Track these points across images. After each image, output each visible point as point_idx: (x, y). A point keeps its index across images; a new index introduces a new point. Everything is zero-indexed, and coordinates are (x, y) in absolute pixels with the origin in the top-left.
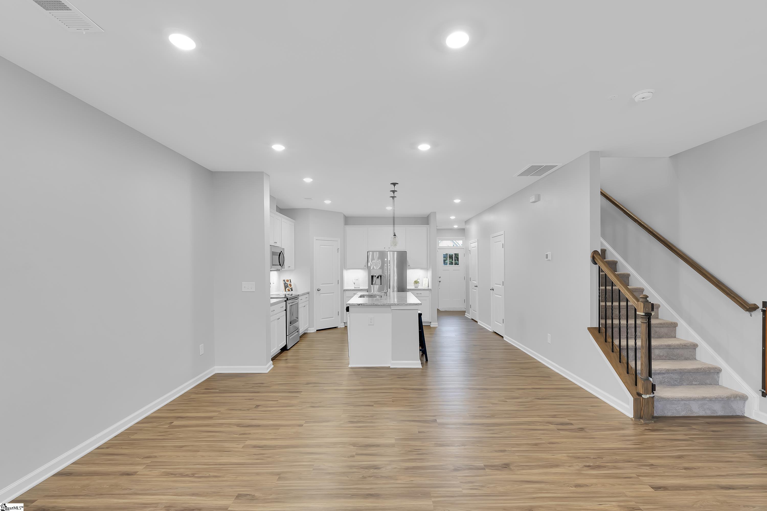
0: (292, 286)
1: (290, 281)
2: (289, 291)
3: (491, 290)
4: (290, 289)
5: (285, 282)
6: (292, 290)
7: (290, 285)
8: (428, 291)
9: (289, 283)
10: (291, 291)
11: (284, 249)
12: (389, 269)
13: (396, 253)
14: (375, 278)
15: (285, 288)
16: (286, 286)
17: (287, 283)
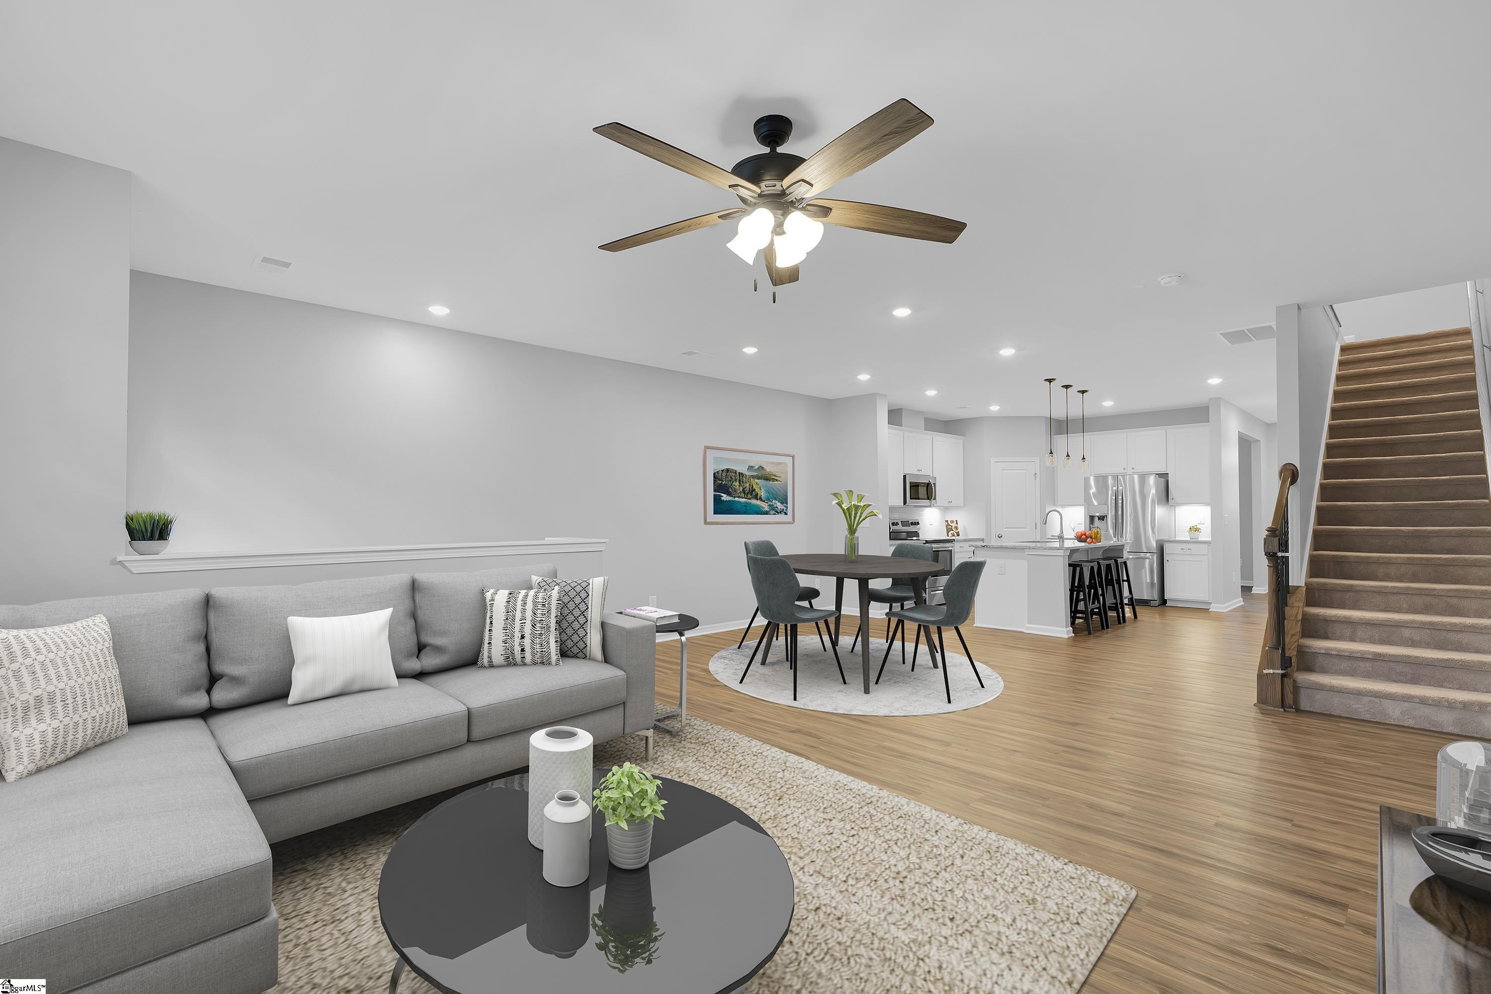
2: (953, 535)
4: (955, 533)
5: (949, 522)
6: (958, 535)
7: (956, 528)
8: (1207, 546)
9: (954, 525)
11: (937, 479)
12: (1120, 505)
13: (1136, 477)
14: (1096, 519)
15: (948, 532)
16: (949, 529)
17: (951, 525)
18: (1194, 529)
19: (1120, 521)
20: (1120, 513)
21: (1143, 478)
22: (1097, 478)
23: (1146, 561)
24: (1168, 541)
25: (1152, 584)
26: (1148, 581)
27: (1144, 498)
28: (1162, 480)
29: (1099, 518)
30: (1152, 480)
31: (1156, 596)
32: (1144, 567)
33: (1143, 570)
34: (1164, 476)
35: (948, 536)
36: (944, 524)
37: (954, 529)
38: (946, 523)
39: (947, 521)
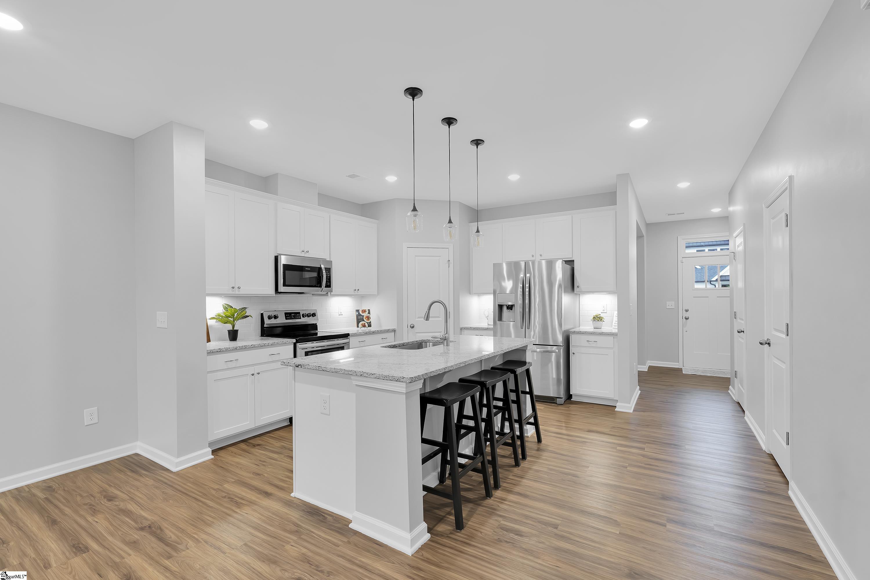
0: (371, 320)
1: (368, 312)
2: (364, 326)
3: (761, 344)
4: (366, 323)
5: (359, 313)
6: (370, 326)
7: (368, 318)
8: (611, 338)
9: (365, 315)
10: (367, 326)
11: (331, 262)
12: (527, 293)
13: (544, 263)
14: (505, 308)
15: (358, 323)
16: (359, 319)
17: (363, 314)
18: (597, 318)
19: (527, 310)
20: (527, 301)
21: (551, 264)
22: (509, 264)
23: (552, 356)
24: (574, 333)
25: (558, 379)
26: (554, 376)
27: (551, 285)
28: (568, 267)
29: (507, 307)
30: (559, 266)
31: (562, 393)
32: (550, 360)
33: (550, 365)
34: (570, 263)
35: (358, 327)
36: (355, 314)
37: (365, 320)
38: (357, 313)
39: (358, 311)
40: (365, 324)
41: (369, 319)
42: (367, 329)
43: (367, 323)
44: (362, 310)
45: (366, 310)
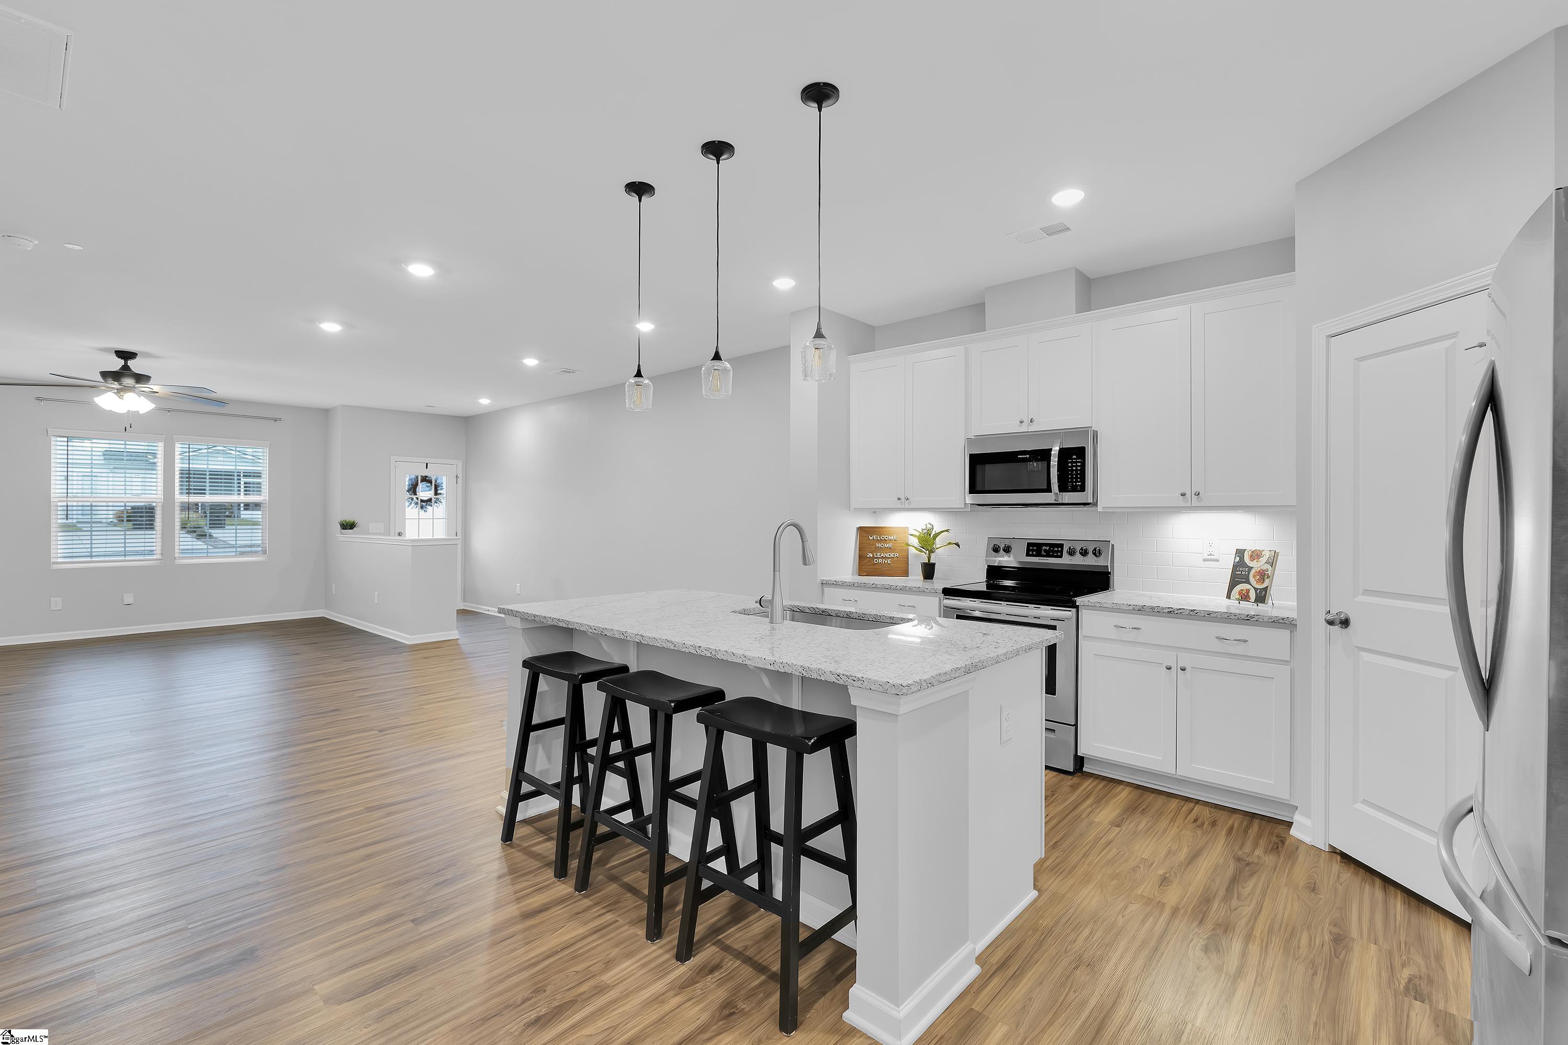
0: (1270, 582)
1: (1267, 557)
2: (1244, 597)
4: (1253, 590)
5: (1242, 558)
6: (1261, 597)
7: (1262, 576)
9: (1256, 565)
10: (1255, 599)
15: (1232, 585)
16: (1239, 574)
17: (1250, 564)
35: (1228, 597)
36: (1229, 561)
37: (1252, 580)
38: (1238, 559)
39: (1240, 553)
40: (1248, 591)
41: (1264, 580)
42: (1250, 608)
43: (1256, 589)
44: (1253, 552)
45: (1264, 553)
